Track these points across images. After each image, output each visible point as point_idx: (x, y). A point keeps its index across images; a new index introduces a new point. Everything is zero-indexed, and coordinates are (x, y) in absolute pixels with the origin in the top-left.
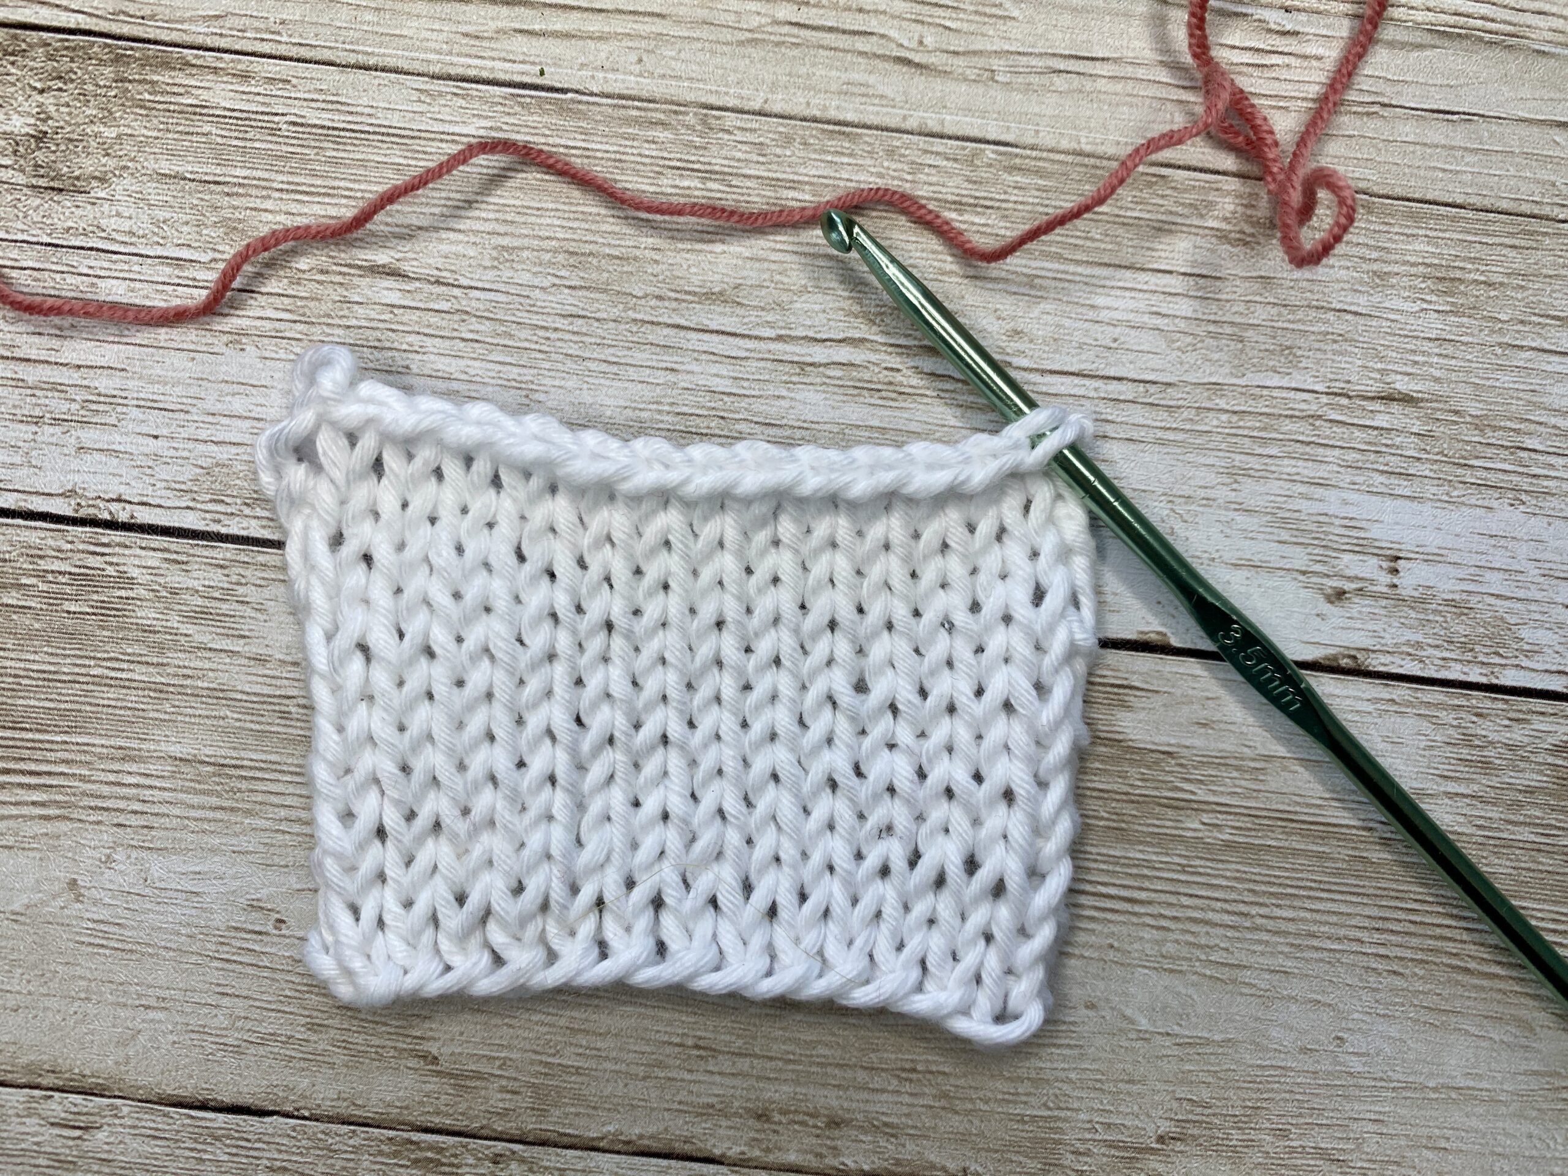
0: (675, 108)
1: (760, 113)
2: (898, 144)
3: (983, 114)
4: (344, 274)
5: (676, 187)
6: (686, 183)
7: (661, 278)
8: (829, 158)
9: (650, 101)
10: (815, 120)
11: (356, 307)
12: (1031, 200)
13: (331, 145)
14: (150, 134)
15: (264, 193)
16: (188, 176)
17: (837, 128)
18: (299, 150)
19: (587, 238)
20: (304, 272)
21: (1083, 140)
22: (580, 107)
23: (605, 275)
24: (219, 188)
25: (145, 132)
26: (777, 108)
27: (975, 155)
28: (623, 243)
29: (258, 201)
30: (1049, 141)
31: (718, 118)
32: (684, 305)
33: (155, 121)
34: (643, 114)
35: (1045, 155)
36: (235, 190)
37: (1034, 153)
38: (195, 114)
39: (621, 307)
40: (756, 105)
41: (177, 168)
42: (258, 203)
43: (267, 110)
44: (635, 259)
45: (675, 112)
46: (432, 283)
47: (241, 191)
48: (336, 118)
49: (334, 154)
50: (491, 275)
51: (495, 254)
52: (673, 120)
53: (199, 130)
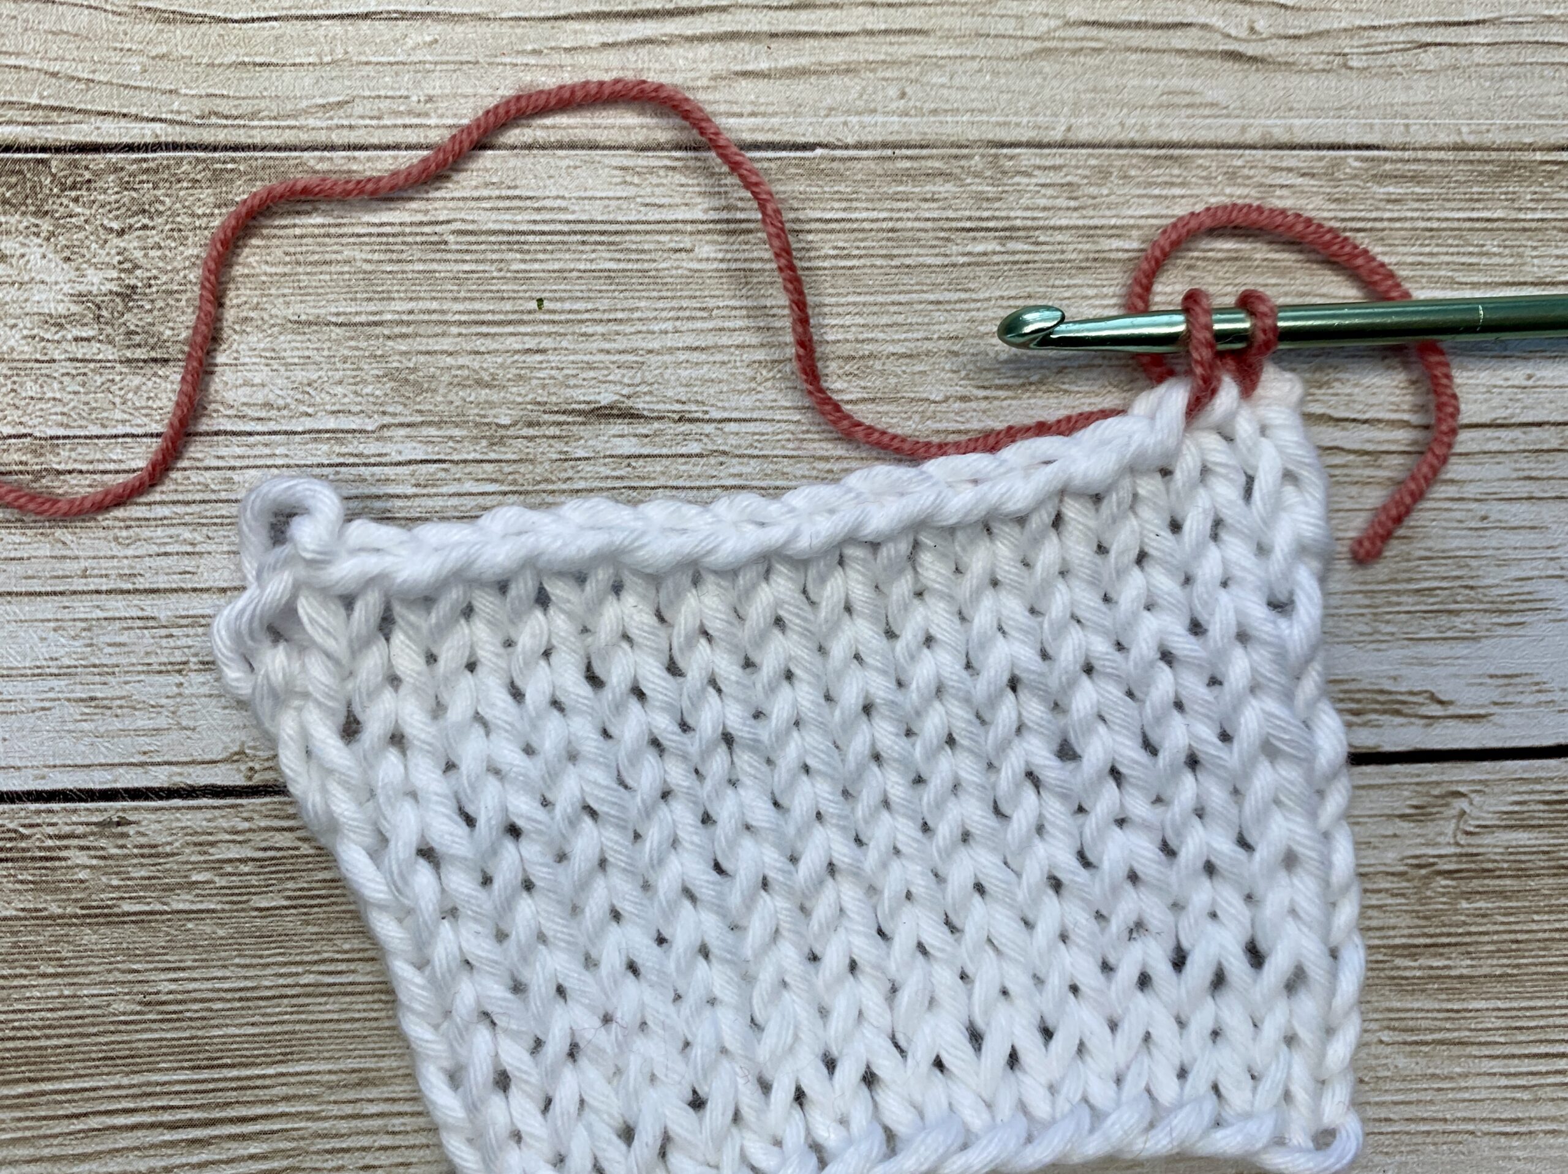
0: (955, 151)
1: (1062, 145)
2: (1240, 163)
3: (1339, 111)
4: (559, 424)
5: (969, 254)
6: (980, 248)
7: (963, 373)
8: (1157, 192)
9: (922, 147)
10: (1133, 145)
11: (581, 465)
12: (1409, 214)
13: (518, 256)
14: (273, 270)
15: (438, 329)
16: (334, 319)
17: (1163, 152)
18: (473, 267)
19: (865, 336)
20: (504, 427)
21: (1464, 129)
22: (835, 165)
23: (893, 381)
24: (378, 330)
25: (269, 269)
26: (1083, 136)
27: (1336, 164)
28: (910, 335)
29: (431, 341)
30: (1422, 137)
31: (1011, 158)
32: (996, 403)
33: (279, 252)
34: (916, 165)
35: (1420, 154)
36: (397, 330)
37: (1407, 155)
38: (328, 236)
39: (917, 417)
40: (1057, 135)
41: (317, 311)
42: (433, 345)
43: (425, 219)
44: (928, 353)
45: (956, 157)
46: (675, 422)
47: (404, 330)
48: (519, 218)
49: (523, 266)
50: (748, 401)
51: (749, 372)
52: (954, 167)
53: (339, 257)
